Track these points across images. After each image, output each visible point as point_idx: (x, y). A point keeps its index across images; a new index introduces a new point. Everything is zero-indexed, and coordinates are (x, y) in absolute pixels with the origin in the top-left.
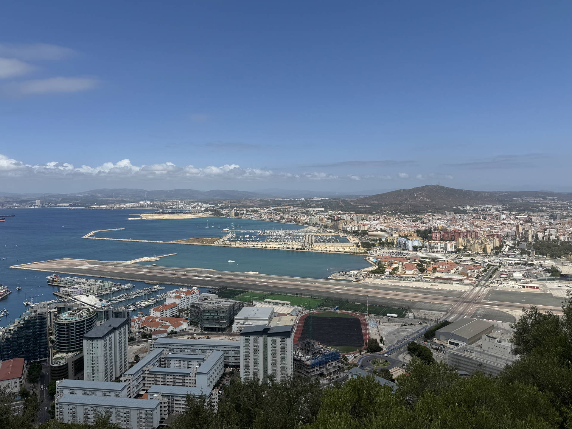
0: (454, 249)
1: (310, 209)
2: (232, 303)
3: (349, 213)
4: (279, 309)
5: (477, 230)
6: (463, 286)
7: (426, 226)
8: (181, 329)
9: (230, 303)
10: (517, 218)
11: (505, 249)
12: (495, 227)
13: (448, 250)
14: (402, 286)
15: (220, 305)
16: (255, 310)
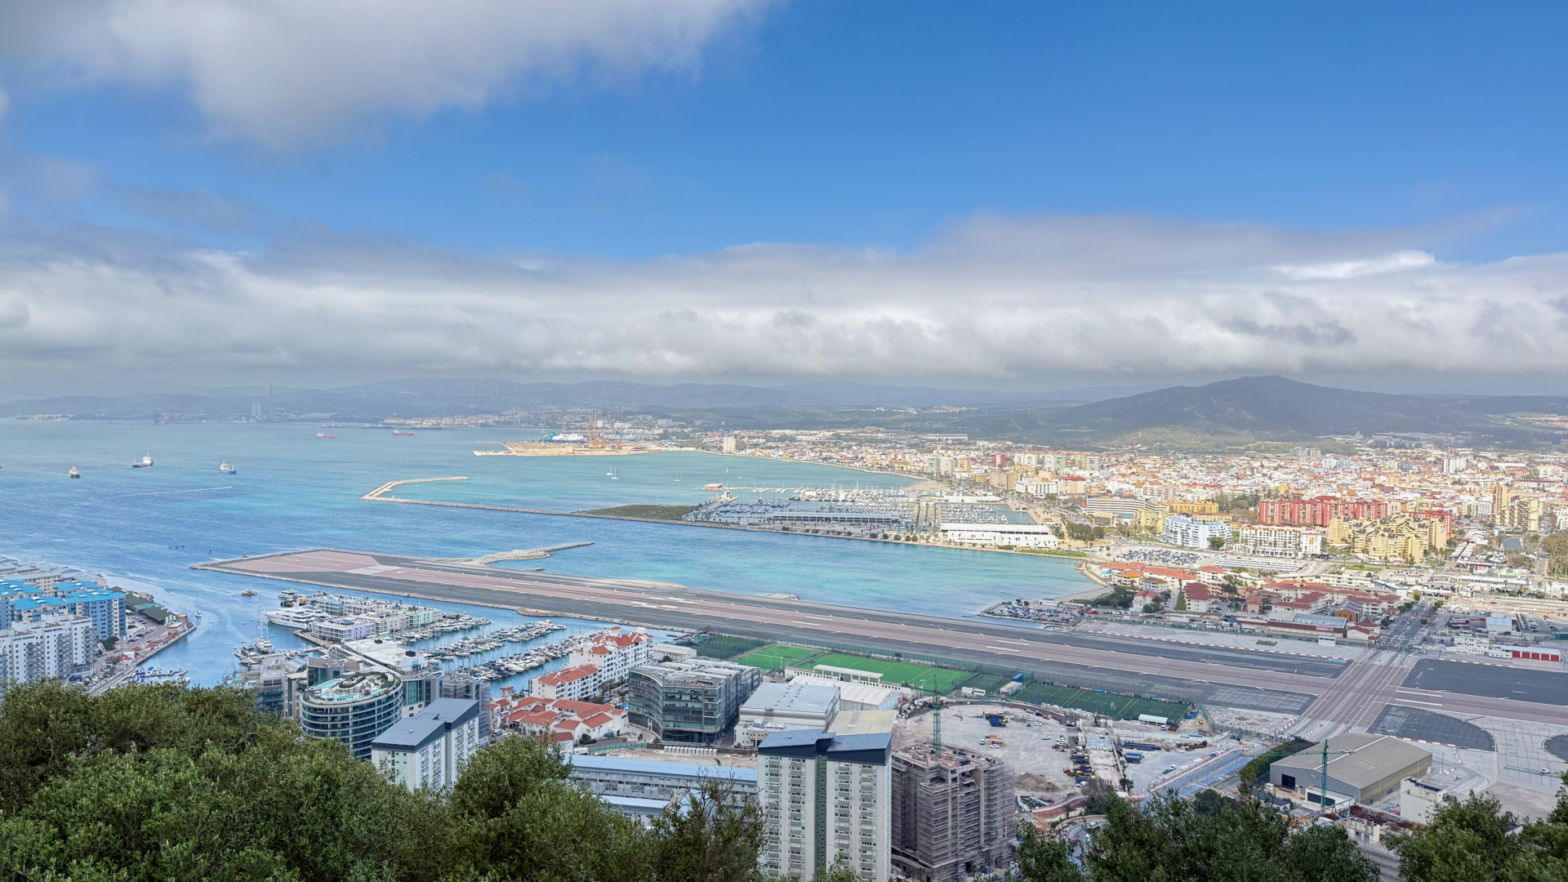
0: (1319, 548)
1: (931, 437)
2: (734, 672)
3: (1033, 449)
4: (853, 691)
5: (1386, 497)
6: (1345, 648)
7: (1246, 487)
8: (606, 732)
9: (727, 671)
10: (1497, 468)
11: (1464, 550)
12: (1434, 490)
13: (1304, 550)
14: (1179, 644)
15: (704, 674)
16: (793, 691)
